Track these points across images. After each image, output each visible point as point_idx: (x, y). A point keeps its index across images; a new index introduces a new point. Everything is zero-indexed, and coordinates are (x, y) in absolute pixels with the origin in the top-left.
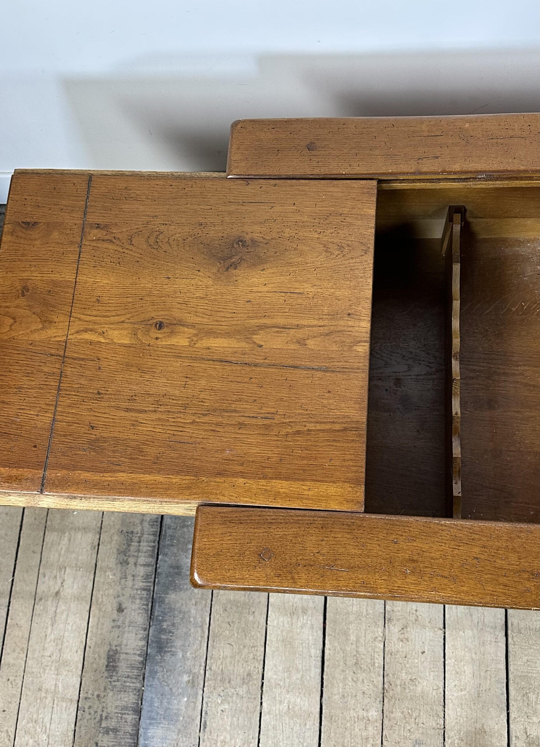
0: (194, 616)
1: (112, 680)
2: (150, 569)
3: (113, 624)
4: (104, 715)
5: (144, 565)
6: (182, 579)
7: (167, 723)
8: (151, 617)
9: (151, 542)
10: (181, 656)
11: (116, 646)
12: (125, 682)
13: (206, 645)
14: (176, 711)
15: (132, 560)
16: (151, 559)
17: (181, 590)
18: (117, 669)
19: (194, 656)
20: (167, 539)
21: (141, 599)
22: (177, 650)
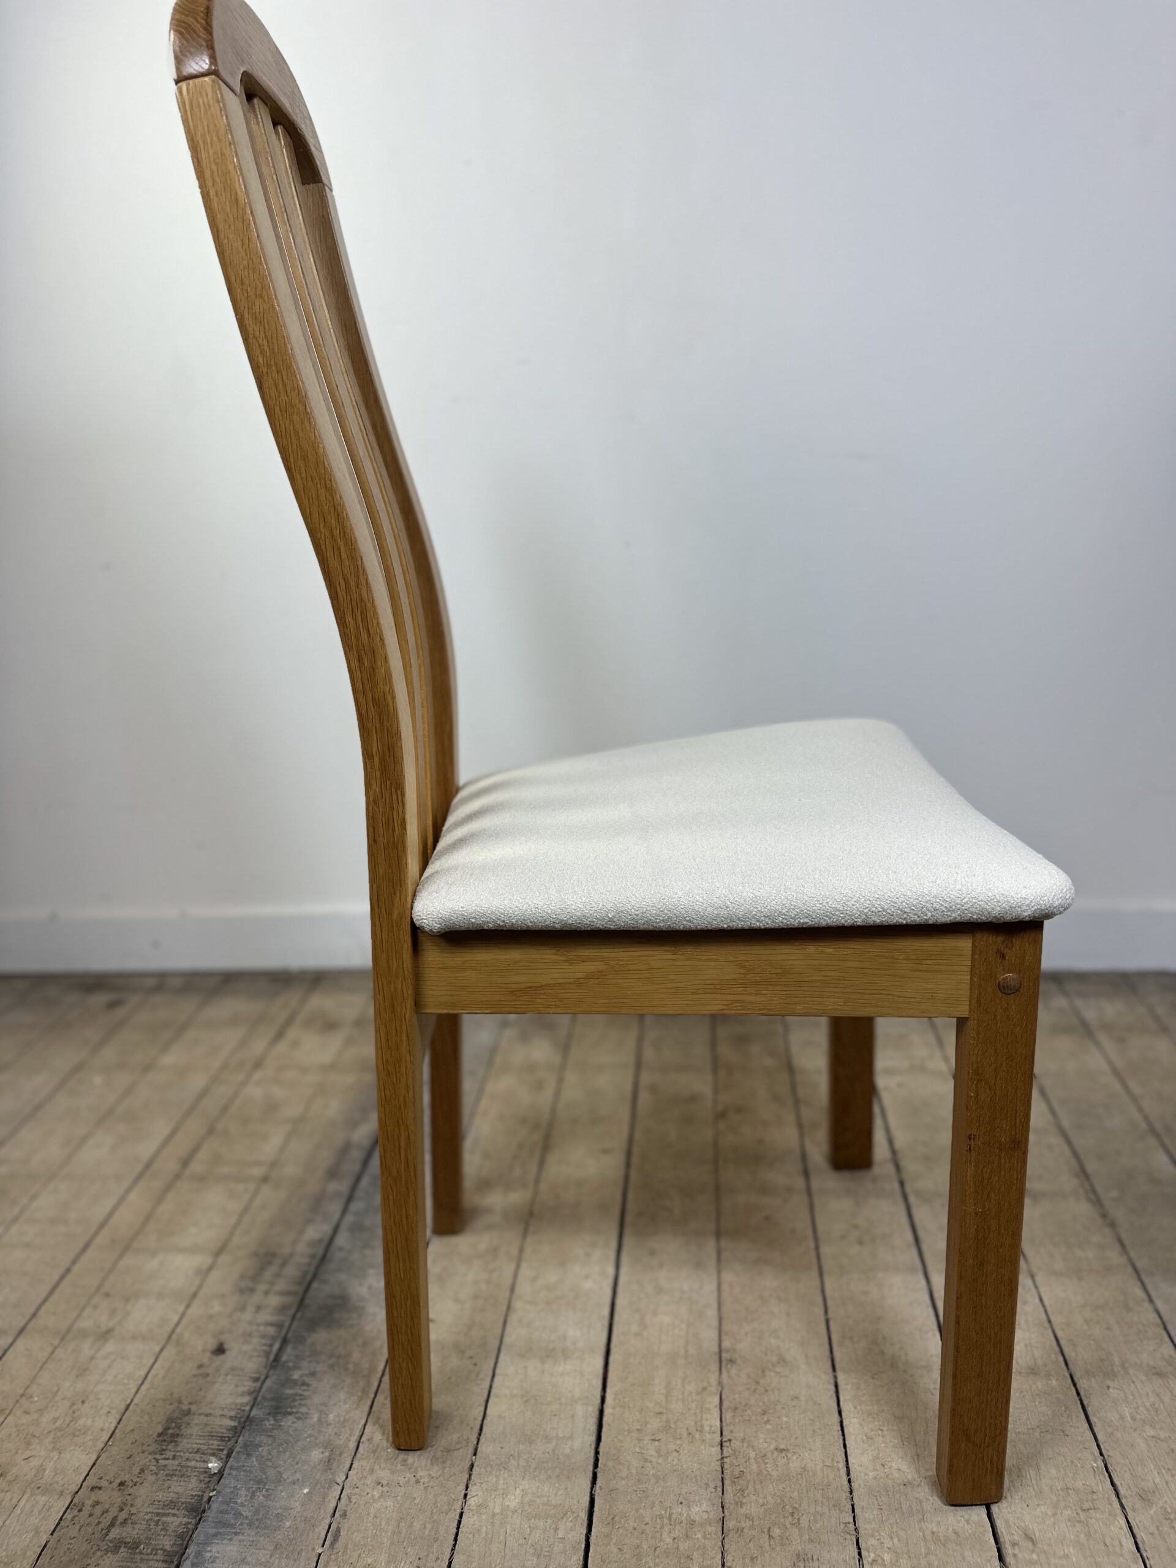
1: (164, 1456)
2: (292, 1299)
3: (195, 1372)
4: (123, 1516)
7: (253, 1533)
8: (275, 1362)
9: (305, 1265)
10: (316, 1419)
11: (190, 1403)
12: (187, 1460)
14: (280, 1511)
16: (297, 1287)
18: (180, 1439)
19: (342, 1419)
20: (334, 1263)
21: (264, 1337)
22: (310, 1412)
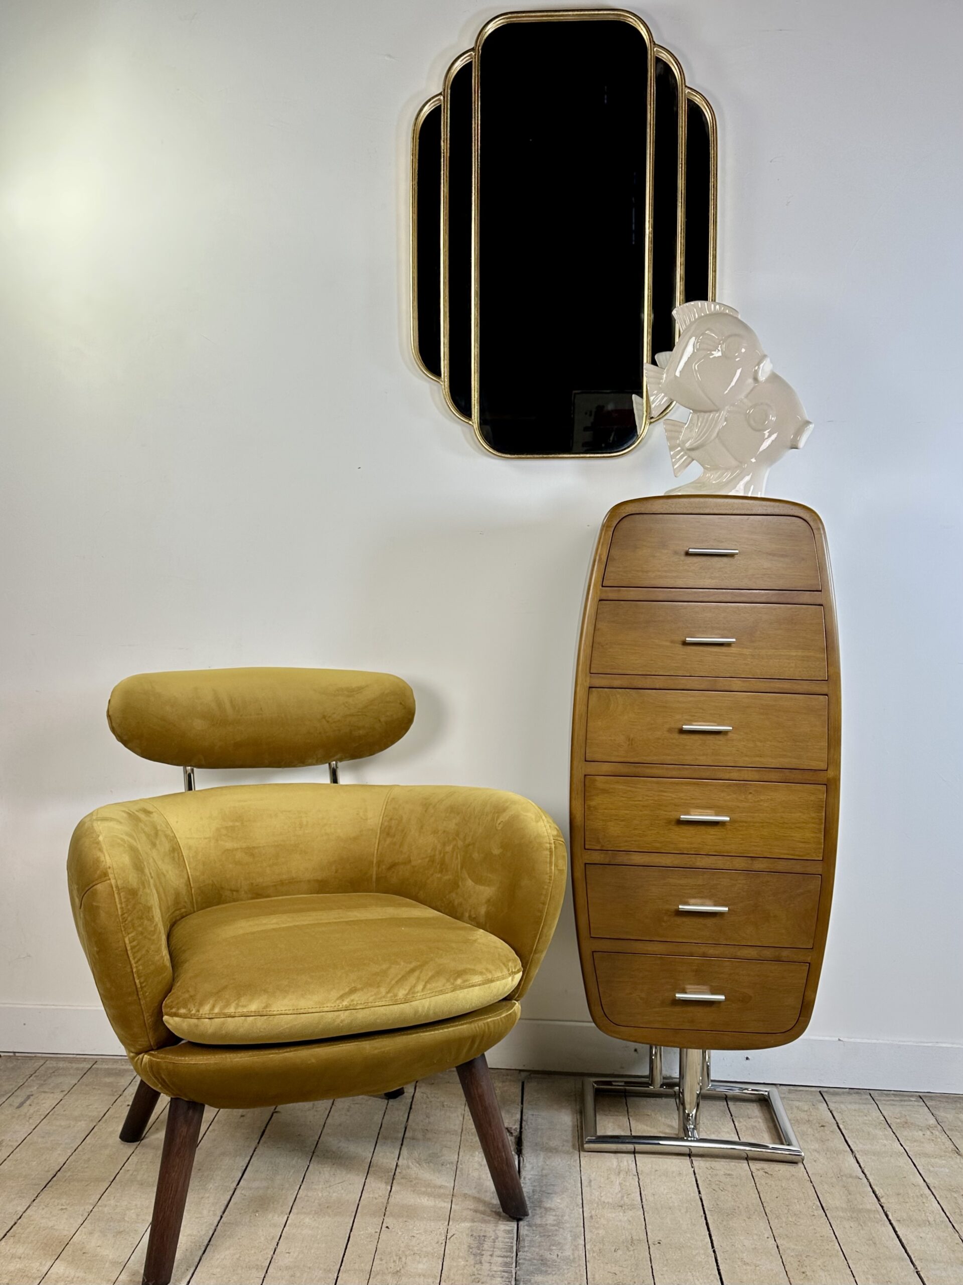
2: (509, 1260)
5: (503, 1256)
6: (549, 1267)
9: (508, 1243)
16: (509, 1254)
17: (549, 1274)
20: (526, 1242)
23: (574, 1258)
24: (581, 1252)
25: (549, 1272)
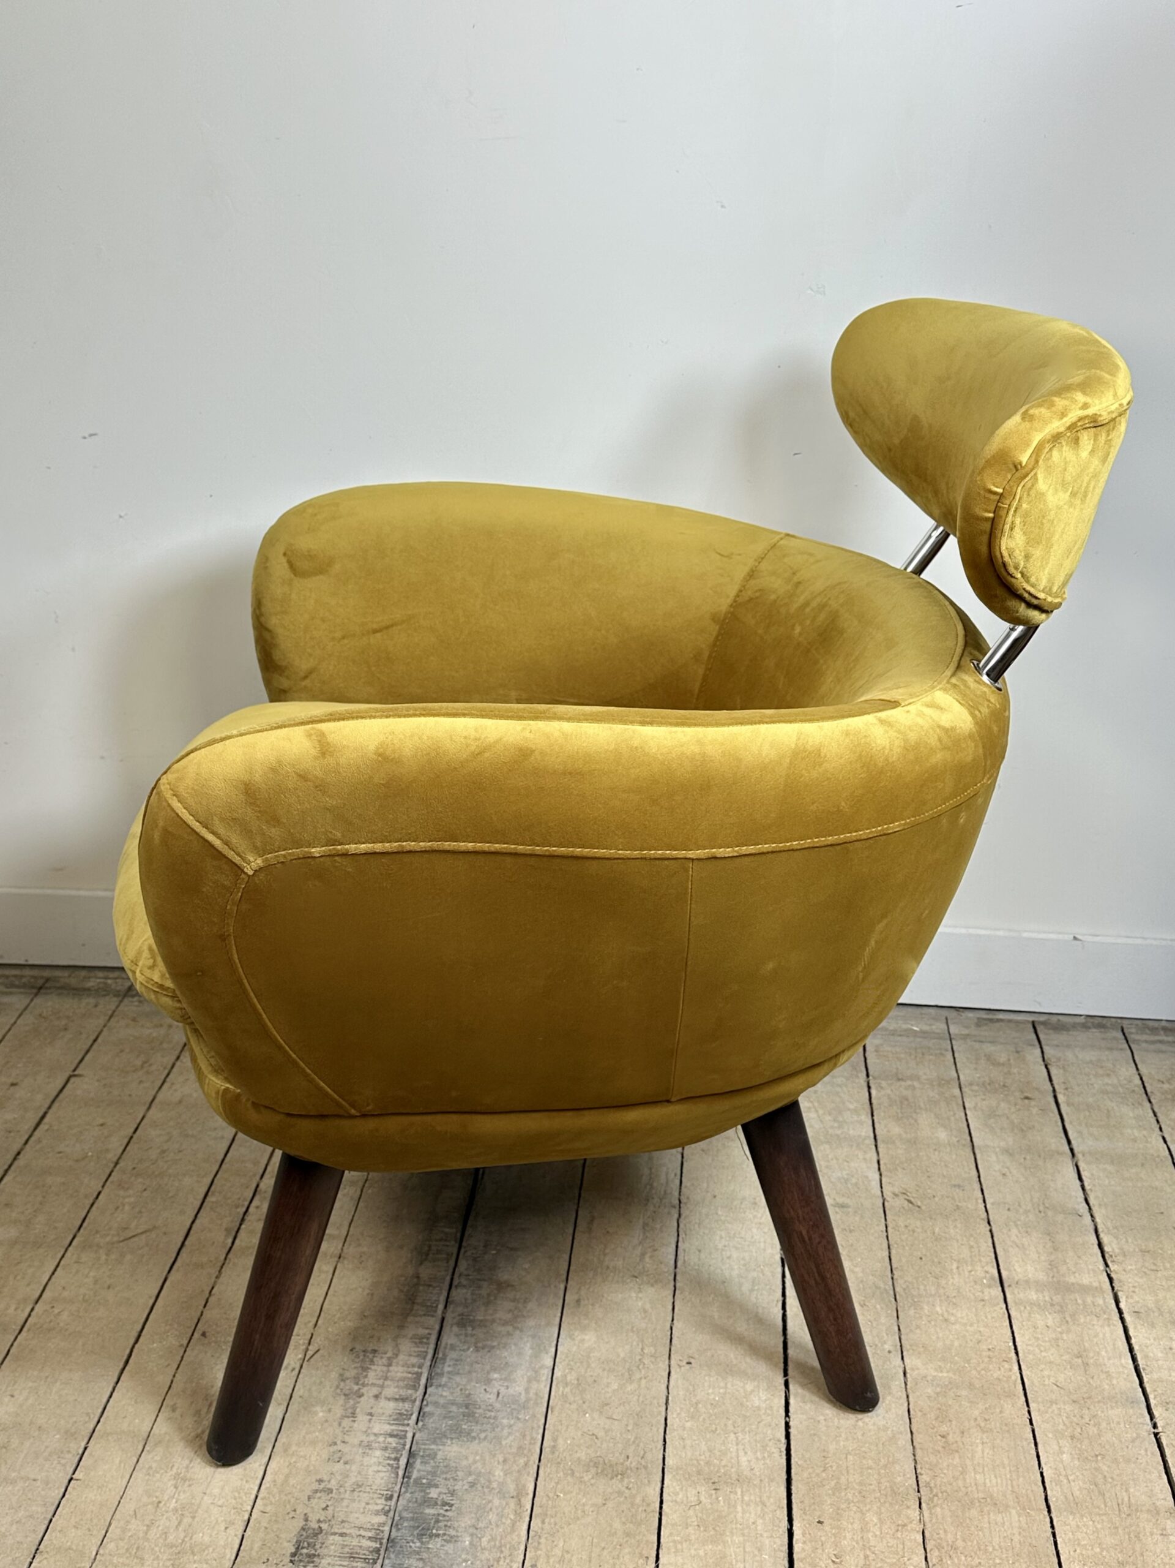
0: (501, 1480)
2: (407, 1405)
3: (315, 1486)
5: (396, 1399)
6: (477, 1423)
8: (404, 1479)
9: (413, 1366)
10: (467, 1543)
11: (319, 1521)
13: (525, 1527)
15: (369, 1392)
16: (410, 1392)
17: (474, 1438)
18: (317, 1560)
19: (498, 1544)
20: (447, 1364)
21: (385, 1449)
22: (459, 1534)
23: (528, 1400)
24: (542, 1386)
25: (474, 1434)
